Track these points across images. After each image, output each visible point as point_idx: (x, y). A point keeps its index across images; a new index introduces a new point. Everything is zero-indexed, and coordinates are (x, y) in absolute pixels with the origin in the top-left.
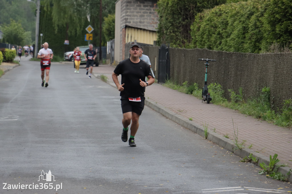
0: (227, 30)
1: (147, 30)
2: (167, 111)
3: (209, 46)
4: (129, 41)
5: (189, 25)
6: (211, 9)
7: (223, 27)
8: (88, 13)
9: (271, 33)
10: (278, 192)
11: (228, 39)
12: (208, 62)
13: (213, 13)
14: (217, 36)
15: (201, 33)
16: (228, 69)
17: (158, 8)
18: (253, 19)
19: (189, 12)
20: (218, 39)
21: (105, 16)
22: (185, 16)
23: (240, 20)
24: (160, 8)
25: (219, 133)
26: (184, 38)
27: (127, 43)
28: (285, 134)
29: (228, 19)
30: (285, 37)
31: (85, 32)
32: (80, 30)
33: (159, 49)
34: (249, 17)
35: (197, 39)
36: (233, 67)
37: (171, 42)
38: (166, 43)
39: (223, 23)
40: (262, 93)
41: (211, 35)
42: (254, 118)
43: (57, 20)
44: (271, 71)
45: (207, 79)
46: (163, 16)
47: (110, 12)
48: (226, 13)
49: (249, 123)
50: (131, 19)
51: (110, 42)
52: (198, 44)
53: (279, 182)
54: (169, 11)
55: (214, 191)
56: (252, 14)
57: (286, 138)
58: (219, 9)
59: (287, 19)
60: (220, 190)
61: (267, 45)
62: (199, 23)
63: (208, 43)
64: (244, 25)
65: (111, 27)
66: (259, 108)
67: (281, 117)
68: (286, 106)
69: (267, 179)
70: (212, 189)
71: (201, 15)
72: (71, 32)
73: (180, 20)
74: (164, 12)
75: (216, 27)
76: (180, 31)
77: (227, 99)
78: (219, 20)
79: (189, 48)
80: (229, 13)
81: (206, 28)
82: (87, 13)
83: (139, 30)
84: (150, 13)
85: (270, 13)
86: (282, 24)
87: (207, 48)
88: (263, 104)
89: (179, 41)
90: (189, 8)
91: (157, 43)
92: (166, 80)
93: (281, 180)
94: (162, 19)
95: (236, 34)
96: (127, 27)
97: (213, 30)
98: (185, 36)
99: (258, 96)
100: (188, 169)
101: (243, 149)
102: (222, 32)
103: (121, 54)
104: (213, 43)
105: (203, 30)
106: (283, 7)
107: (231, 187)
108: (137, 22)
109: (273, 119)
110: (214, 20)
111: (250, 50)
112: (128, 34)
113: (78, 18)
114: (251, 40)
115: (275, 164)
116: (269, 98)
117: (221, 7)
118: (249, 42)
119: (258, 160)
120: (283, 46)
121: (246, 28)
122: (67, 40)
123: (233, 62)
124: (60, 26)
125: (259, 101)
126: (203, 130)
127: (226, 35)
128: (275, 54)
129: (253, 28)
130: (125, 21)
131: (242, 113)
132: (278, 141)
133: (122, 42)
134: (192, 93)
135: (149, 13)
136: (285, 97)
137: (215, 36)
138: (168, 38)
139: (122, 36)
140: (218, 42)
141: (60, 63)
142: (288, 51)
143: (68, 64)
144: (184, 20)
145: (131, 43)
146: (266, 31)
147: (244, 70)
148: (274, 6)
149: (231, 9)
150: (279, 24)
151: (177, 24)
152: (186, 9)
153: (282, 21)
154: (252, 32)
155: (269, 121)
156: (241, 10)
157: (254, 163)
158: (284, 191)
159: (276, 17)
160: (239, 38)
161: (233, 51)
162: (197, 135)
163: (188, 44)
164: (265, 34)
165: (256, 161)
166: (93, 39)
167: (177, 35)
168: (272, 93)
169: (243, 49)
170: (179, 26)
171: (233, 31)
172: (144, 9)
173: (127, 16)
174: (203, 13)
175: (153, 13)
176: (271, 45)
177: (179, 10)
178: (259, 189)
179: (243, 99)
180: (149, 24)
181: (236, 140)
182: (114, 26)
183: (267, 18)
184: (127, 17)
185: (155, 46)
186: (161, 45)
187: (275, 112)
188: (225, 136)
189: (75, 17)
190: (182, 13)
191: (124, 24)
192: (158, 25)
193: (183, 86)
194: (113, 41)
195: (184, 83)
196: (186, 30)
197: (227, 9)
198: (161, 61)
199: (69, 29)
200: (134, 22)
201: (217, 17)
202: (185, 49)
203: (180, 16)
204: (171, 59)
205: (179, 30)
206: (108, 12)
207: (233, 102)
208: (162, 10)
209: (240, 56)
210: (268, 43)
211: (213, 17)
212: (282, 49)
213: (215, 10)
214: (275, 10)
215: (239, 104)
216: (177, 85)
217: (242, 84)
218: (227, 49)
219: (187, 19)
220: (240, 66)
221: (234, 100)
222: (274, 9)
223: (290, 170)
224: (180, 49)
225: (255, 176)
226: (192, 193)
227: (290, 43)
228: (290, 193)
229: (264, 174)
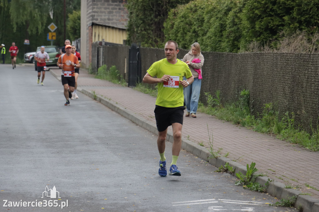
0: (203, 28)
1: (116, 28)
2: (137, 118)
3: (184, 45)
4: (97, 40)
5: (162, 22)
6: (185, 5)
7: (199, 24)
8: (51, 9)
9: (251, 30)
10: (255, 204)
11: (204, 38)
13: (188, 8)
14: (192, 34)
15: (175, 31)
16: (204, 70)
17: (128, 4)
18: (231, 15)
19: (162, 8)
20: (193, 37)
21: (69, 13)
22: (158, 13)
23: (217, 16)
24: (129, 3)
25: (194, 141)
26: (157, 37)
27: (94, 43)
28: (264, 141)
29: (204, 16)
30: (265, 35)
31: (47, 31)
32: (42, 28)
33: (130, 49)
34: (227, 13)
35: (171, 38)
36: (210, 68)
37: (142, 41)
38: (136, 43)
39: (198, 20)
40: (241, 97)
41: (186, 33)
42: (232, 124)
43: (16, 17)
44: (251, 72)
46: (133, 13)
47: (75, 8)
48: (202, 9)
49: (227, 130)
50: (98, 16)
51: (75, 42)
53: (256, 193)
54: (139, 7)
55: (185, 204)
56: (229, 10)
57: (266, 146)
58: (194, 5)
59: (267, 15)
60: (192, 203)
61: (246, 44)
62: (173, 20)
63: (183, 42)
64: (221, 22)
65: (77, 24)
66: (237, 113)
67: (261, 123)
68: (266, 111)
69: (244, 190)
70: (183, 202)
71: (174, 12)
72: (32, 31)
73: (152, 17)
74: (133, 8)
75: (191, 24)
76: (152, 29)
77: (204, 104)
78: (194, 17)
79: (162, 48)
80: (205, 9)
81: (180, 25)
82: (49, 9)
83: (107, 29)
84: (120, 9)
85: (249, 9)
86: (261, 20)
87: (182, 47)
88: (241, 109)
89: (151, 39)
90: (162, 4)
91: (127, 43)
92: (138, 83)
93: (259, 191)
94: (132, 15)
95: (212, 32)
96: (93, 25)
97: (188, 28)
98: (157, 34)
99: (237, 99)
100: (158, 181)
101: (219, 158)
102: (198, 29)
103: (88, 55)
104: (188, 41)
105: (177, 28)
106: (263, 2)
107: (204, 199)
108: (105, 19)
109: (253, 124)
110: (189, 17)
111: (227, 49)
112: (95, 33)
113: (39, 15)
114: (229, 38)
115: (253, 173)
116: (248, 102)
117: (196, 2)
118: (227, 40)
119: (235, 169)
120: (263, 45)
121: (224, 25)
122: (27, 39)
123: (210, 63)
124: (19, 24)
125: (238, 105)
127: (202, 33)
128: (254, 53)
129: (231, 25)
130: (91, 18)
131: (220, 119)
132: (257, 149)
133: (88, 42)
135: (118, 9)
136: (265, 101)
137: (190, 34)
138: (139, 37)
139: (88, 35)
140: (194, 41)
141: (20, 65)
142: (269, 50)
143: (29, 66)
144: (156, 17)
145: (98, 43)
146: (245, 28)
147: (221, 72)
148: (253, 1)
149: (207, 4)
150: (259, 20)
151: (149, 21)
152: (158, 5)
153: (262, 17)
154: (230, 29)
155: (248, 127)
156: (218, 5)
157: (231, 173)
158: (262, 203)
159: (255, 12)
160: (216, 36)
161: (210, 50)
162: (169, 143)
163: (161, 43)
164: (244, 32)
165: (233, 170)
166: (57, 38)
167: (148, 34)
168: (251, 96)
169: (220, 48)
170: (151, 23)
171: (210, 29)
172: (113, 5)
173: (94, 12)
174: (177, 9)
175: (123, 9)
176: (250, 43)
177: (151, 5)
178: (234, 201)
179: (220, 103)
180: (118, 22)
181: (211, 148)
182: (80, 24)
183: (245, 14)
184: (93, 14)
185: (124, 46)
186: (131, 44)
187: (255, 117)
188: (199, 144)
189: (36, 13)
190: (154, 9)
191: (91, 22)
192: (128, 22)
193: (155, 90)
194: (79, 40)
196: (159, 27)
197: (202, 4)
198: (131, 62)
199: (29, 27)
200: (101, 19)
201: (192, 13)
202: (157, 48)
203: (152, 12)
204: (142, 60)
205: (150, 28)
206: (73, 8)
207: (210, 107)
208: (132, 5)
209: (217, 56)
210: (247, 42)
211: (188, 13)
212: (262, 48)
213: (190, 6)
214: (254, 6)
215: (216, 109)
216: (149, 88)
217: (219, 86)
218: (204, 48)
219: (160, 15)
220: (216, 67)
221: (211, 104)
222: (253, 4)
223: (269, 180)
224: (152, 49)
225: (231, 187)
226: (161, 207)
227: (270, 41)
228: (268, 205)
229: (241, 185)
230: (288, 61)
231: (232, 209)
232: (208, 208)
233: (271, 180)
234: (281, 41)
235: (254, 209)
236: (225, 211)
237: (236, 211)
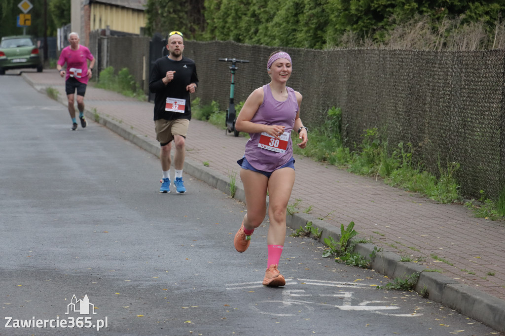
0: (267, 9)
1: (128, 9)
3: (238, 37)
4: (97, 27)
7: (261, 3)
9: (343, 13)
10: (354, 287)
11: (270, 25)
12: (235, 64)
14: (250, 19)
15: (222, 14)
20: (252, 24)
26: (194, 23)
27: (94, 31)
28: (367, 187)
30: (365, 21)
31: (17, 12)
32: (8, 7)
33: (150, 42)
35: (217, 25)
37: (170, 29)
38: (161, 31)
40: (329, 118)
41: (240, 18)
42: (314, 160)
44: (344, 80)
45: (235, 94)
49: (306, 170)
51: (62, 29)
52: (217, 33)
53: (356, 268)
55: (246, 287)
57: (369, 195)
60: (256, 284)
61: (336, 35)
63: (235, 32)
65: (64, 2)
66: (323, 143)
67: (360, 159)
68: (368, 140)
69: (336, 264)
70: (243, 284)
75: (248, 3)
76: (186, 10)
79: (202, 41)
81: (230, 5)
83: (114, 9)
87: (234, 40)
88: (329, 137)
89: (184, 26)
91: (147, 32)
93: (360, 266)
95: (282, 15)
96: (92, 2)
97: (243, 9)
98: (194, 19)
99: (322, 123)
100: (201, 250)
101: (297, 215)
102: (259, 12)
104: (243, 31)
105: (226, 8)
109: (347, 162)
111: (306, 44)
112: (95, 16)
114: (309, 26)
115: (350, 238)
116: (340, 127)
118: (305, 29)
119: (322, 232)
120: (363, 37)
121: (301, 4)
125: (323, 131)
126: (228, 181)
127: (266, 17)
128: (349, 50)
129: (311, 5)
132: (355, 201)
133: (83, 30)
134: (207, 119)
136: (366, 124)
137: (247, 18)
138: (164, 22)
139: (83, 19)
140: (253, 30)
142: (372, 45)
145: (100, 31)
146: (333, 11)
147: (297, 79)
154: (310, 12)
155: (339, 166)
157: (315, 238)
158: (365, 285)
160: (288, 22)
161: (278, 44)
162: (216, 191)
163: (200, 33)
164: (333, 16)
165: (319, 234)
166: (32, 24)
167: (180, 18)
168: (345, 117)
169: (295, 42)
170: (184, 1)
171: (278, 11)
176: (343, 34)
178: (322, 281)
182: (69, 2)
185: (142, 37)
186: (153, 34)
187: (350, 149)
194: (68, 27)
195: (194, 102)
196: (197, 8)
202: (195, 41)
205: (183, 8)
210: (337, 31)
218: (268, 41)
223: (376, 248)
224: (187, 42)
225: (317, 260)
226: (209, 291)
227: (374, 30)
228: (375, 288)
229: (331, 257)
230: (403, 62)
231: (320, 295)
232: (282, 292)
233: (378, 248)
234: (390, 31)
235: (353, 294)
236: (308, 297)
237: (326, 297)
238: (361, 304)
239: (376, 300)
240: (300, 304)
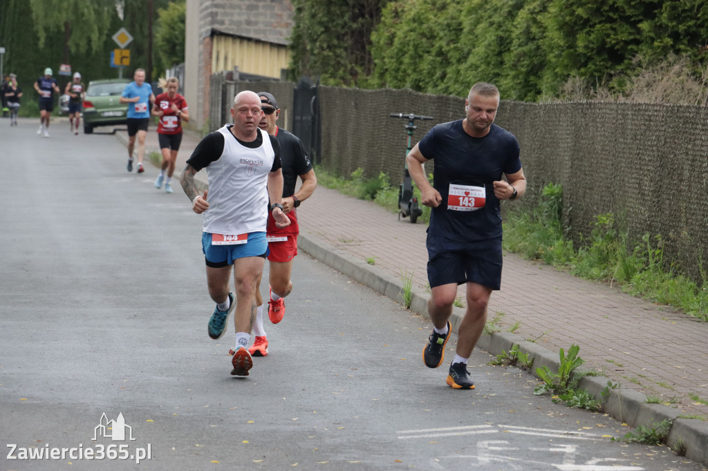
0: (459, 45)
1: (264, 43)
2: (314, 242)
3: (417, 83)
4: (221, 68)
5: (367, 30)
7: (450, 36)
9: (566, 52)
10: (579, 438)
11: (462, 67)
12: (412, 121)
13: (425, 2)
14: (434, 58)
15: (396, 51)
18: (522, 18)
20: (438, 65)
21: (160, 7)
22: (359, 10)
23: (491, 20)
26: (356, 63)
27: (216, 74)
28: (597, 296)
29: (462, 18)
30: (598, 63)
31: (111, 46)
32: (99, 39)
33: (295, 90)
34: (513, 13)
35: (388, 67)
37: (323, 73)
38: (310, 76)
39: (449, 27)
40: (544, 199)
41: (421, 57)
42: (523, 258)
43: (43, 14)
44: (566, 145)
46: (304, 9)
48: (458, 3)
49: (511, 271)
50: (226, 14)
51: (173, 71)
52: (388, 78)
53: (581, 412)
55: (426, 436)
56: (519, 6)
57: (601, 308)
59: (604, 19)
60: (440, 432)
61: (555, 82)
62: (392, 27)
63: (414, 76)
64: (500, 33)
65: (176, 33)
66: (535, 234)
67: (587, 257)
68: (599, 231)
69: (553, 405)
70: (421, 431)
71: (396, 8)
72: (77, 45)
73: (346, 18)
75: (432, 37)
76: (346, 45)
78: (439, 20)
79: (367, 88)
80: (464, 3)
81: (408, 39)
83: (245, 43)
85: (563, 5)
86: (590, 31)
87: (412, 87)
88: (544, 225)
89: (343, 69)
91: (290, 75)
93: (588, 408)
94: (302, 15)
95: (480, 53)
96: (214, 34)
97: (425, 45)
98: (357, 57)
99: (534, 205)
100: (363, 382)
101: (498, 334)
102: (448, 49)
103: (201, 101)
104: (424, 75)
105: (401, 43)
107: (468, 425)
108: (240, 23)
109: (570, 261)
110: (428, 20)
111: (514, 94)
112: (218, 52)
113: (94, 10)
114: (517, 69)
115: (574, 369)
116: (560, 211)
118: (512, 73)
119: (533, 359)
120: (594, 85)
121: (506, 39)
122: (65, 63)
124: (51, 30)
125: (537, 216)
126: (402, 286)
127: (458, 56)
128: (574, 103)
129: (521, 40)
130: (209, 19)
132: (580, 316)
133: (202, 72)
134: (373, 198)
135: (268, 1)
136: (597, 208)
137: (431, 58)
138: (315, 62)
139: (202, 57)
140: (438, 74)
142: (607, 96)
144: (354, 19)
145: (225, 74)
146: (553, 48)
150: (585, 30)
151: (339, 29)
153: (591, 23)
154: (520, 49)
155: (558, 267)
157: (524, 368)
158: (595, 435)
159: (577, 13)
160: (488, 63)
162: (385, 299)
163: (364, 78)
164: (552, 55)
165: (529, 362)
166: (131, 63)
167: (337, 56)
168: (567, 198)
170: (343, 32)
171: (474, 48)
173: (217, 6)
174: (400, 3)
175: (280, 1)
176: (566, 81)
178: (534, 429)
180: (269, 28)
182: (183, 32)
183: (555, 17)
184: (215, 10)
185: (284, 82)
186: (298, 78)
187: (574, 243)
189: (87, 7)
190: (351, 2)
191: (209, 28)
192: (291, 30)
193: (352, 180)
194: (180, 68)
195: (355, 173)
196: (361, 42)
198: (298, 118)
199: (72, 37)
200: (232, 23)
201: (435, 12)
202: (357, 89)
203: (345, 8)
204: (324, 114)
205: (342, 43)
210: (558, 77)
211: (425, 12)
216: (338, 177)
218: (460, 90)
219: (363, 16)
223: (610, 384)
224: (346, 91)
225: (526, 399)
226: (373, 440)
227: (610, 76)
228: (609, 440)
229: (547, 395)
230: (650, 121)
231: (530, 448)
232: (476, 444)
233: (614, 384)
234: (634, 78)
235: (577, 448)
236: (514, 451)
237: (539, 452)
238: (589, 462)
239: (610, 457)
240: (502, 461)
